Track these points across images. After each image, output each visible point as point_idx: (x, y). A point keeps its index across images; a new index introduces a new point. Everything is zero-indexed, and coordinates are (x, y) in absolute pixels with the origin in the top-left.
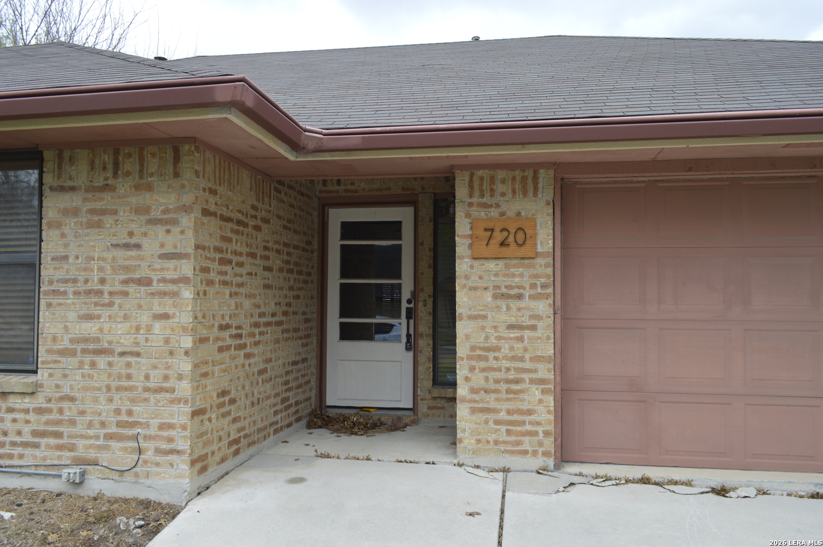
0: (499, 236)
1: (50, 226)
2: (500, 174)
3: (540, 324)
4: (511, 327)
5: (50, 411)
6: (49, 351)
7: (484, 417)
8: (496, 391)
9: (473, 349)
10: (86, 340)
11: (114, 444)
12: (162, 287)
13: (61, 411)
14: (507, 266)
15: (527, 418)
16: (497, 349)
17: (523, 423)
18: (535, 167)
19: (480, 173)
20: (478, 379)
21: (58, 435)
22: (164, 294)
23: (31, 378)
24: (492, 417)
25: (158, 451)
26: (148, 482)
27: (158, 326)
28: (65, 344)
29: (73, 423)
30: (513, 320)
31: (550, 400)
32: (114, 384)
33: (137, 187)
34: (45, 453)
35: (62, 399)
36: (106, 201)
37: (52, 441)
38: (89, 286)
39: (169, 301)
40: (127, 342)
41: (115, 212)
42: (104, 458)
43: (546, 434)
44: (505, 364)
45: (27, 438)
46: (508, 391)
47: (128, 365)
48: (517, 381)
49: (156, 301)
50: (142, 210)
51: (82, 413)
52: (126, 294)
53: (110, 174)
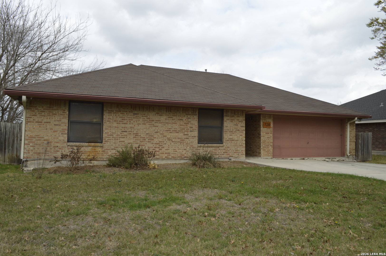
0: (266, 124)
1: (225, 121)
2: (267, 115)
3: (271, 137)
4: (268, 138)
5: (226, 149)
6: (225, 140)
7: (264, 151)
8: (266, 147)
9: (263, 141)
10: (231, 139)
11: (235, 154)
12: (241, 131)
13: (227, 149)
14: (267, 129)
15: (270, 151)
16: (266, 141)
17: (269, 152)
18: (271, 115)
19: (264, 115)
20: (264, 145)
21: (227, 153)
22: (241, 132)
23: (222, 144)
24: (265, 151)
25: (241, 154)
26: (240, 159)
27: (241, 137)
28: (228, 139)
29: (229, 151)
30: (268, 137)
31: (272, 148)
32: (235, 145)
33: (237, 117)
34: (225, 155)
35: (227, 147)
36: (233, 118)
37: (226, 154)
38: (231, 131)
39: (242, 133)
40: (236, 139)
41: (234, 120)
42: (234, 156)
43: (272, 153)
44: (267, 143)
45: (222, 153)
46: (267, 147)
47: (237, 142)
48: (268, 146)
49: (240, 133)
50: (238, 120)
51: (230, 149)
52: (236, 132)
53: (234, 114)
